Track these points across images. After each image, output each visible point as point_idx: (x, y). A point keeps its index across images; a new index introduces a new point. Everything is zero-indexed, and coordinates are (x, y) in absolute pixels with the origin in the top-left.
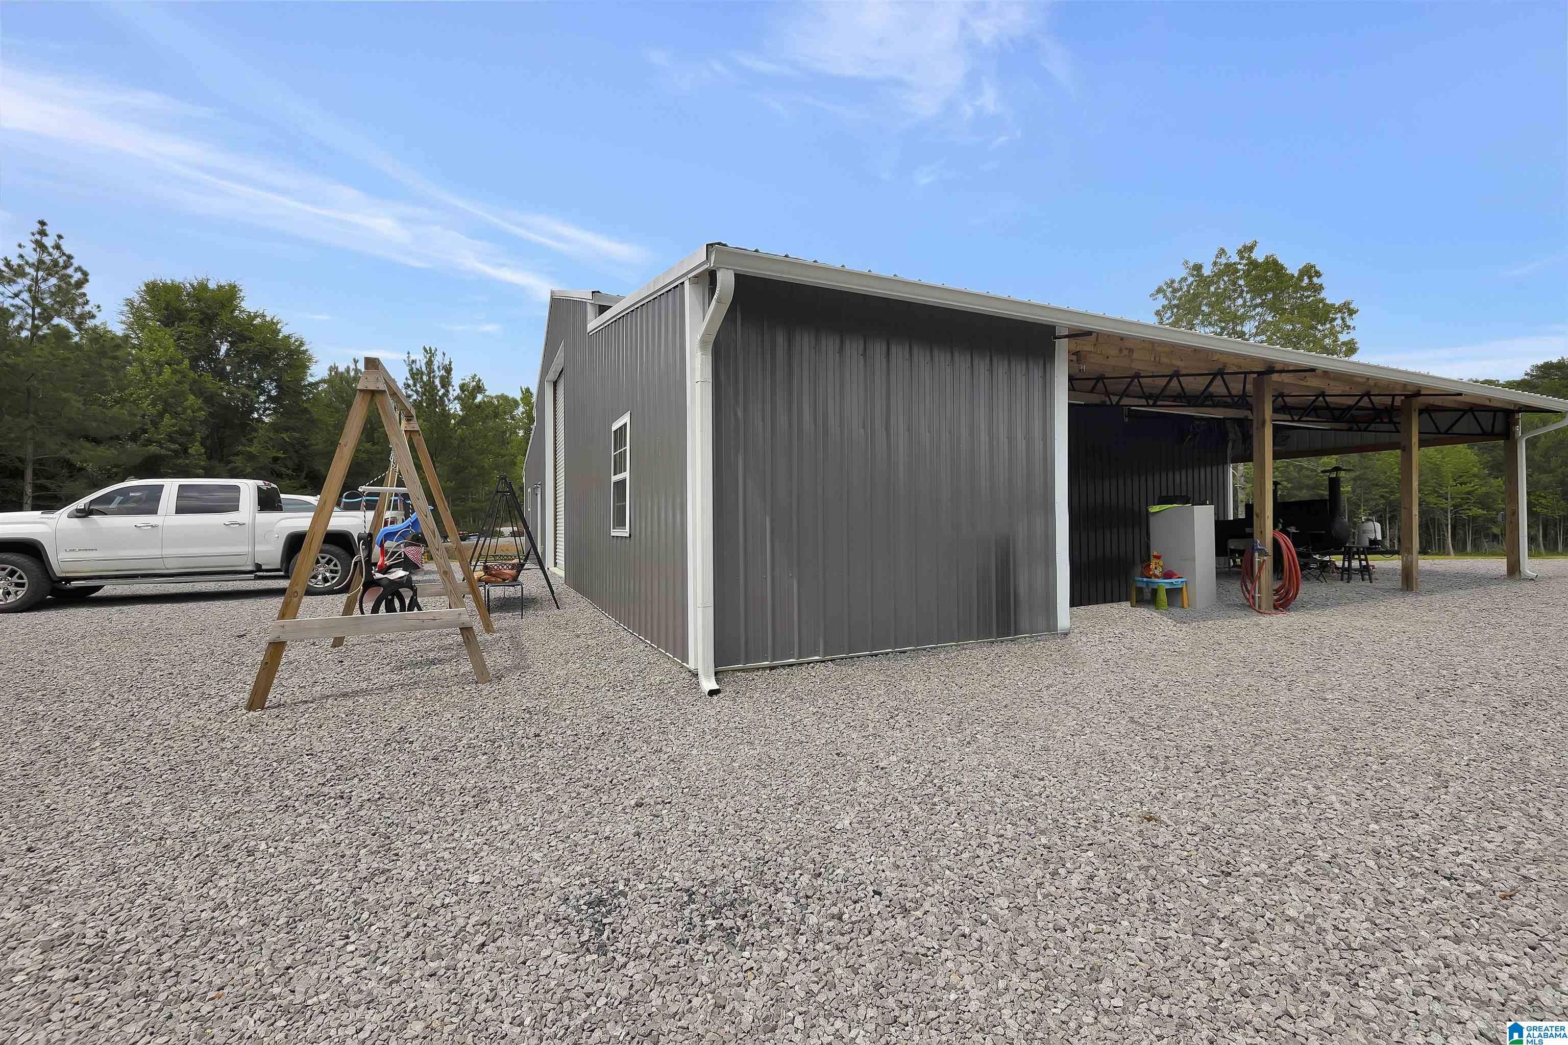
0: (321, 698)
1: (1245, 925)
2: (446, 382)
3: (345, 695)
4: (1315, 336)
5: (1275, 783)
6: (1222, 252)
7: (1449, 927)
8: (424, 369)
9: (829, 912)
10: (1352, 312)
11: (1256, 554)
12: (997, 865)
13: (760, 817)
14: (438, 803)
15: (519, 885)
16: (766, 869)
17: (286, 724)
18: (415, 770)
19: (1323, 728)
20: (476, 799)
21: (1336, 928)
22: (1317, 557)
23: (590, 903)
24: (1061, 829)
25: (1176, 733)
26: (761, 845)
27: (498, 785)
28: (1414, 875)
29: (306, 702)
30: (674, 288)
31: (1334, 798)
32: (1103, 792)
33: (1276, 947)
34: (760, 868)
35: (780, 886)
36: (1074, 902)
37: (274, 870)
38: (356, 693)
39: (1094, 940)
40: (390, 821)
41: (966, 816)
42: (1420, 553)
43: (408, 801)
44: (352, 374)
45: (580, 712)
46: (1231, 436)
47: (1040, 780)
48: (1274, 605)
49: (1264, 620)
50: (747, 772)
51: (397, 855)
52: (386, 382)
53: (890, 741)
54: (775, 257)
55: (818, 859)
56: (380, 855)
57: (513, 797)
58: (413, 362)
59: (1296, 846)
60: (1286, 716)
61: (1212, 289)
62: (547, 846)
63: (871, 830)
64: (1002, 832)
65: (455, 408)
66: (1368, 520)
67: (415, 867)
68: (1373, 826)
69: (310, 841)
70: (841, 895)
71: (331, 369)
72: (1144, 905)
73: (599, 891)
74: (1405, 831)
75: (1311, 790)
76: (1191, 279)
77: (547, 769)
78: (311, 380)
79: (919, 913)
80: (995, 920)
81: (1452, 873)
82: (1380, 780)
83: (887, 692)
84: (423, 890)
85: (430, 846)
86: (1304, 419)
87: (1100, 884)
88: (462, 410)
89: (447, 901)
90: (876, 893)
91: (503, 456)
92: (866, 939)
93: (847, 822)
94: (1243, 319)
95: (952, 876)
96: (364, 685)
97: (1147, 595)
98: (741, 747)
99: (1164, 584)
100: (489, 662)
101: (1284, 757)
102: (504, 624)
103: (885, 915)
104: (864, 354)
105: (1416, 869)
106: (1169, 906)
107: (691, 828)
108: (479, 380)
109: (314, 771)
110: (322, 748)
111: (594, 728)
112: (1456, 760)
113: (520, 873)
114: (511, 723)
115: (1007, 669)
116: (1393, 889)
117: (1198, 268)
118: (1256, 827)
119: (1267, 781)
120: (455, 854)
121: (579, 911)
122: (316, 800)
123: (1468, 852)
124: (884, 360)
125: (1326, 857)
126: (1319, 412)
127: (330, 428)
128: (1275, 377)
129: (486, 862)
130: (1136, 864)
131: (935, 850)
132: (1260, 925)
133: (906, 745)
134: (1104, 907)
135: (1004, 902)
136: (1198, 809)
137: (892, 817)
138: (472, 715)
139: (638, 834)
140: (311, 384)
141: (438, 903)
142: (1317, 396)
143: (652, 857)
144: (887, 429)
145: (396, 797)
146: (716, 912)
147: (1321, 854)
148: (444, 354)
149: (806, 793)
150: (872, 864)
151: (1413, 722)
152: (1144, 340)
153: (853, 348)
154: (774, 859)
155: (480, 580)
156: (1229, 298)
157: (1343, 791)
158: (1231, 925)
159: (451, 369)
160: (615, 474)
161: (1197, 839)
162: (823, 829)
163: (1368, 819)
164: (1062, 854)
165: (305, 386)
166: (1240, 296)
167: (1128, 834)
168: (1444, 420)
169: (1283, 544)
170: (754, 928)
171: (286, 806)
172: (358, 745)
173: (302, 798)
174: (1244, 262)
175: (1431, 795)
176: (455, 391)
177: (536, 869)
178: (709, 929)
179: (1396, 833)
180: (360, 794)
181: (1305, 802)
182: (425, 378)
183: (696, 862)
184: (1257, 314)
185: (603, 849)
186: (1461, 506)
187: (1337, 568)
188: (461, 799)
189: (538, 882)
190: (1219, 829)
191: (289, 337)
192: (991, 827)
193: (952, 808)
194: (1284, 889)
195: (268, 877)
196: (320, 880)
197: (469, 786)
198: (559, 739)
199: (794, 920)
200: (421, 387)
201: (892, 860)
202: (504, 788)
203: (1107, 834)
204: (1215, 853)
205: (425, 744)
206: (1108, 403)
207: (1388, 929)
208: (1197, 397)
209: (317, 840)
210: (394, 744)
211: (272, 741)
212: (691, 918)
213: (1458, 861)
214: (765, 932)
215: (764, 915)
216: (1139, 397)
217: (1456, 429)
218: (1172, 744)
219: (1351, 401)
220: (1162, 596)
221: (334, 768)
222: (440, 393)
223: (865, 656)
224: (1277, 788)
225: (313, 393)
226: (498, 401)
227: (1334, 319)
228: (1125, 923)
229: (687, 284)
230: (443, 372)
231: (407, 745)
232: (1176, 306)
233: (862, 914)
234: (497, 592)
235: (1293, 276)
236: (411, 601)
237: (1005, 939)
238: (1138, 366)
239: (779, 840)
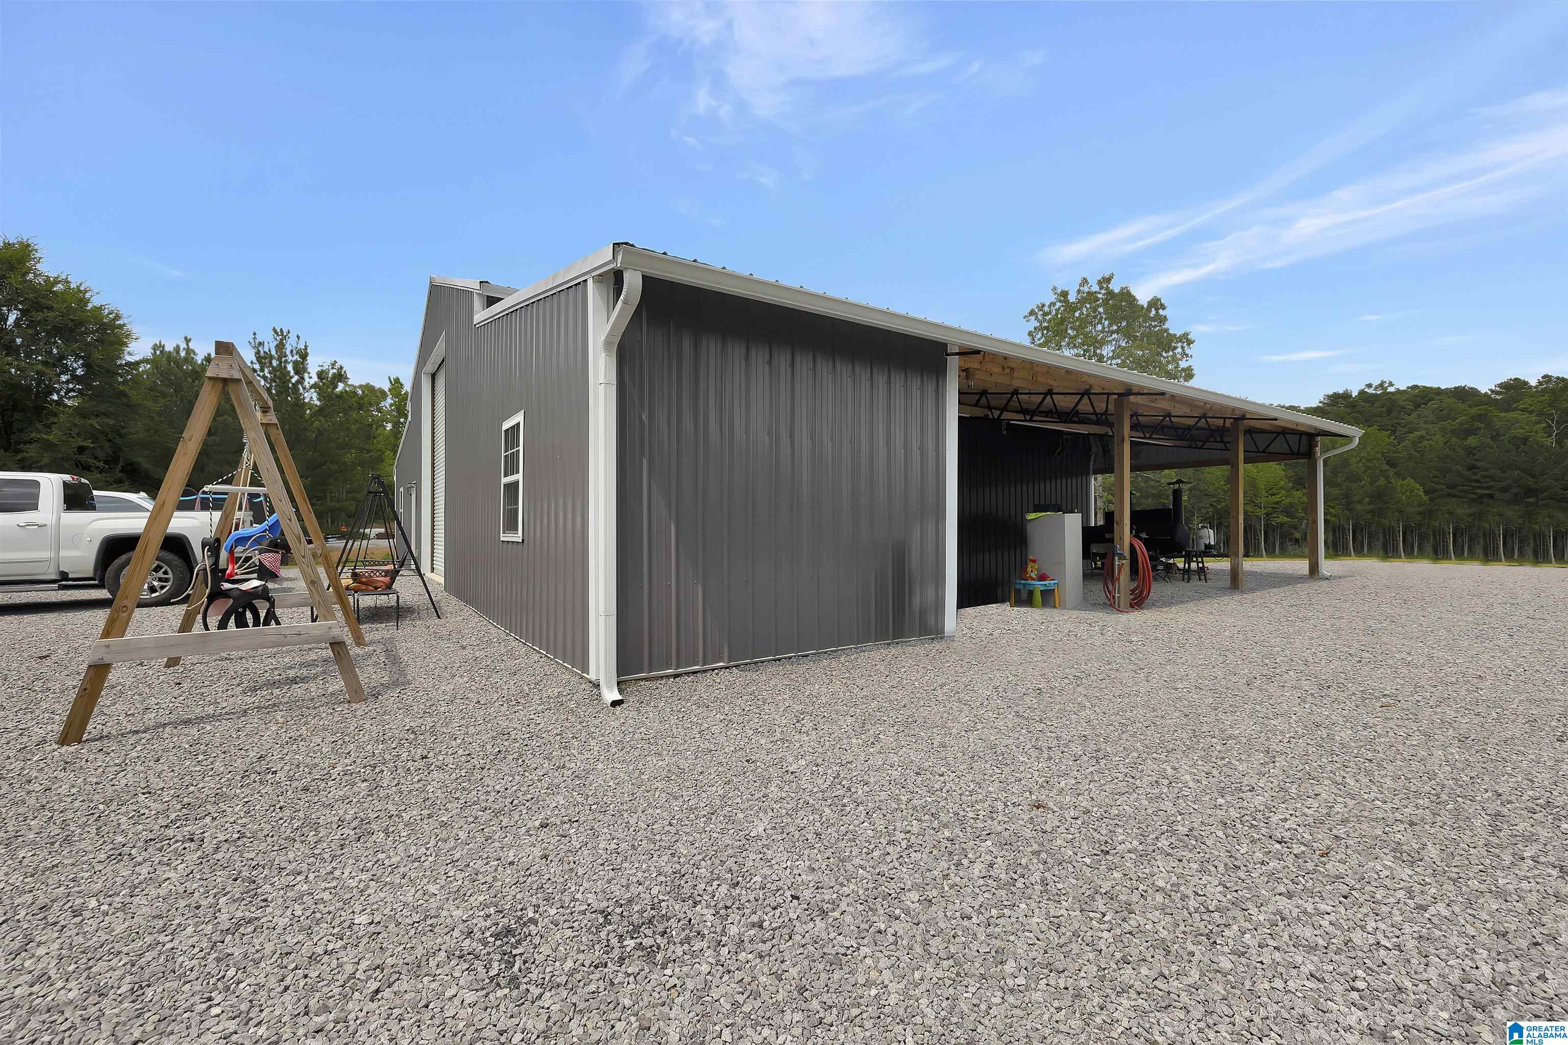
0: (156, 727)
1: (1123, 898)
2: (300, 369)
3: (187, 722)
4: (1160, 362)
5: (1140, 767)
6: (1085, 281)
7: (1283, 885)
8: (273, 352)
9: (749, 921)
10: (1190, 342)
11: (1117, 558)
12: (906, 860)
13: (673, 830)
14: (311, 838)
15: (414, 922)
16: (683, 882)
17: (113, 759)
18: (282, 804)
19: (1177, 714)
20: (358, 831)
21: (1196, 894)
22: (1163, 559)
23: (498, 935)
24: (962, 821)
25: (1056, 725)
26: (676, 858)
27: (382, 814)
28: (1253, 842)
29: (137, 732)
30: (576, 285)
31: (1188, 777)
32: (997, 784)
33: (1149, 916)
34: (677, 882)
35: (699, 898)
36: (977, 891)
37: (109, 929)
38: (201, 719)
39: (997, 925)
40: (254, 863)
41: (874, 815)
42: (1244, 556)
43: (275, 838)
44: (183, 354)
45: (472, 730)
46: (1094, 450)
47: (940, 775)
48: (1131, 604)
49: (1124, 618)
50: (657, 784)
51: (265, 900)
52: (241, 370)
53: (798, 745)
54: (682, 261)
55: (735, 868)
56: (244, 903)
57: (401, 826)
58: (260, 344)
59: (1160, 823)
60: (1146, 705)
61: (1077, 314)
62: (445, 877)
63: (785, 835)
64: (908, 828)
65: (311, 397)
66: (1203, 527)
67: (289, 912)
68: (1221, 801)
69: (154, 893)
70: (760, 902)
71: (155, 348)
72: (1038, 887)
73: (506, 920)
74: (1245, 803)
75: (1170, 771)
76: (1058, 304)
77: (439, 793)
78: (129, 359)
79: (836, 914)
80: (907, 913)
81: (1283, 837)
82: (1223, 759)
83: (793, 697)
84: (301, 937)
85: (305, 887)
86: (1155, 436)
87: (999, 871)
88: (319, 400)
89: (330, 947)
90: (795, 897)
91: (369, 451)
92: (788, 944)
93: (761, 829)
94: (1102, 343)
95: (866, 874)
96: (210, 710)
97: (1024, 596)
98: (649, 759)
99: (1039, 585)
100: (362, 678)
101: (1146, 742)
102: (377, 636)
103: (804, 918)
104: (770, 362)
105: (1255, 835)
106: (1060, 886)
107: (601, 846)
108: (341, 368)
109: (153, 812)
110: (161, 785)
111: (489, 747)
112: (1280, 738)
113: (415, 909)
114: (394, 745)
115: (903, 670)
116: (1238, 855)
117: (1065, 294)
118: (1127, 808)
119: (1134, 766)
120: (336, 894)
121: (485, 944)
122: (158, 845)
123: (1293, 818)
124: (789, 369)
125: (1185, 830)
126: (1165, 430)
127: (154, 415)
128: (1132, 398)
129: (375, 901)
130: (1029, 849)
131: (848, 850)
132: (1135, 897)
133: (813, 749)
134: (1003, 893)
135: (914, 896)
136: (1079, 795)
137: (805, 821)
138: (347, 739)
139: (546, 857)
140: (129, 364)
141: (320, 950)
142: (1165, 417)
143: (562, 880)
144: (792, 437)
145: (261, 835)
146: (634, 931)
147: (1181, 828)
148: (298, 337)
149: (718, 802)
150: (788, 869)
151: (1246, 706)
152: (1024, 361)
153: (759, 356)
154: (690, 872)
155: (347, 588)
156: (1091, 323)
157: (1195, 771)
158: (1112, 899)
159: (306, 355)
160: (505, 476)
161: (1079, 822)
162: (737, 838)
163: (1216, 795)
164: (964, 845)
165: (121, 365)
166: (1100, 322)
167: (1021, 822)
168: (1262, 441)
169: (1137, 547)
170: (675, 944)
171: (120, 855)
172: (207, 779)
173: (139, 844)
174: (1103, 291)
175: (1263, 769)
176: (311, 378)
177: (434, 903)
178: (628, 949)
179: (1238, 806)
180: (214, 834)
181: (1166, 782)
182: (275, 363)
183: (609, 882)
184: (1114, 340)
185: (508, 876)
186: (1271, 514)
187: (1179, 570)
188: (339, 833)
189: (436, 917)
190: (1097, 812)
191: (100, 308)
192: (898, 824)
193: (861, 808)
194: (1153, 862)
195: (104, 938)
196: (170, 937)
197: (348, 817)
198: (450, 760)
199: (715, 932)
200: (270, 373)
201: (807, 863)
202: (390, 817)
203: (1002, 823)
204: (1095, 834)
205: (291, 773)
206: (991, 417)
207: (1236, 891)
208: (1068, 414)
209: (163, 892)
210: (253, 776)
211: (95, 780)
212: (608, 940)
213: (1287, 827)
214: (686, 947)
215: (684, 930)
216: (1017, 412)
217: (1271, 449)
218: (1053, 735)
219: (1191, 422)
220: (1038, 597)
221: (179, 806)
222: (293, 380)
223: (769, 661)
224: (1142, 771)
225: (132, 374)
226: (363, 392)
227: (1176, 348)
228: (1023, 906)
229: (590, 283)
230: (297, 357)
231: (270, 776)
232: (1047, 328)
233: (781, 920)
234: (367, 601)
235: (1143, 307)
236: (267, 613)
237: (918, 931)
238: (1016, 384)
239: (695, 851)
